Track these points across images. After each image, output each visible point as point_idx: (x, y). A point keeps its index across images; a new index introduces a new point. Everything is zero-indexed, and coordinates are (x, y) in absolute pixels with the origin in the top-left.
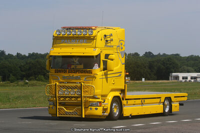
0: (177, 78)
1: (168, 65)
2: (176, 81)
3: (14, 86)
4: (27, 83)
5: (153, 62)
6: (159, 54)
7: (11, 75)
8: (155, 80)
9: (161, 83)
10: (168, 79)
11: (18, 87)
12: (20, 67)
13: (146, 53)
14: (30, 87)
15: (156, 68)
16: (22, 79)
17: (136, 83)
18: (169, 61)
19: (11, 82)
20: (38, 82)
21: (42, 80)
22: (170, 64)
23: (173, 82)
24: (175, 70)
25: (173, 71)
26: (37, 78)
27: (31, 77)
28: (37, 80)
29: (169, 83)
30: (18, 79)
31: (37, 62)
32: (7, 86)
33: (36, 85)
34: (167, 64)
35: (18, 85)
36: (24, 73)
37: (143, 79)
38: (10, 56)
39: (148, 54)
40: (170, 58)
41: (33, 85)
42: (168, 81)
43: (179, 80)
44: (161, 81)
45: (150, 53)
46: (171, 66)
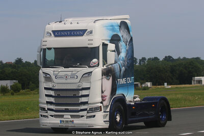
0: (200, 82)
2: (199, 84)
3: (34, 94)
5: (175, 66)
7: (31, 83)
8: (177, 85)
9: (184, 87)
10: (191, 83)
13: (166, 57)
15: (177, 72)
17: (158, 88)
19: (32, 90)
22: (192, 68)
24: (197, 74)
32: (28, 94)
37: (166, 84)
38: (28, 64)
39: (168, 59)
40: (192, 62)
43: (201, 83)
44: (183, 86)
45: (170, 57)
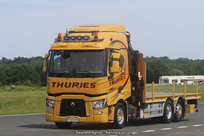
1: (158, 68)
4: (14, 88)
6: (148, 57)
11: (4, 92)
12: (6, 72)
14: (17, 93)
16: (8, 84)
18: (158, 64)
20: (26, 87)
21: (29, 85)
23: (163, 86)
25: (163, 74)
26: (24, 83)
27: (18, 82)
28: (24, 85)
29: (158, 86)
30: (4, 84)
31: (24, 66)
33: (23, 90)
34: (156, 67)
35: (4, 90)
36: (10, 78)
41: (20, 90)
42: (158, 85)
46: (160, 69)
